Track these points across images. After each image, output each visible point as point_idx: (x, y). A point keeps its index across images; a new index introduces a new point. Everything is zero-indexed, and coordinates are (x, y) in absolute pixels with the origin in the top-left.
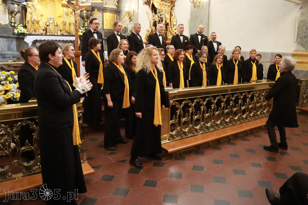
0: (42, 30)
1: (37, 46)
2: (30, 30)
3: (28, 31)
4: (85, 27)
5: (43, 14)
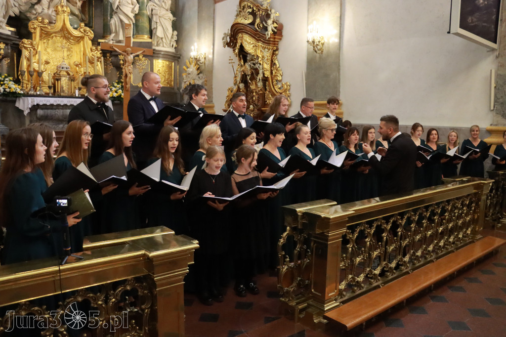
0: (48, 88)
1: (38, 116)
2: (27, 88)
3: (21, 90)
4: (122, 82)
5: (49, 61)
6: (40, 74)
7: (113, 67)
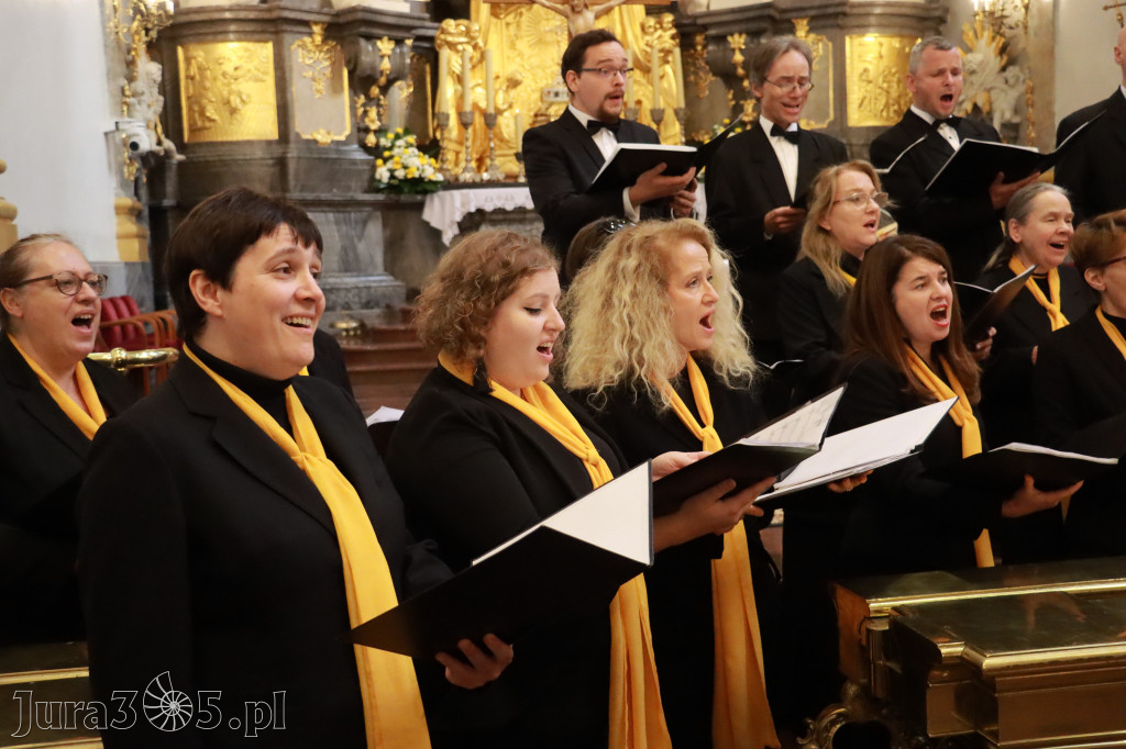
0: (514, 158)
2: (457, 164)
3: (441, 170)
4: (743, 124)
5: (519, 77)
6: (490, 120)
7: (715, 74)
